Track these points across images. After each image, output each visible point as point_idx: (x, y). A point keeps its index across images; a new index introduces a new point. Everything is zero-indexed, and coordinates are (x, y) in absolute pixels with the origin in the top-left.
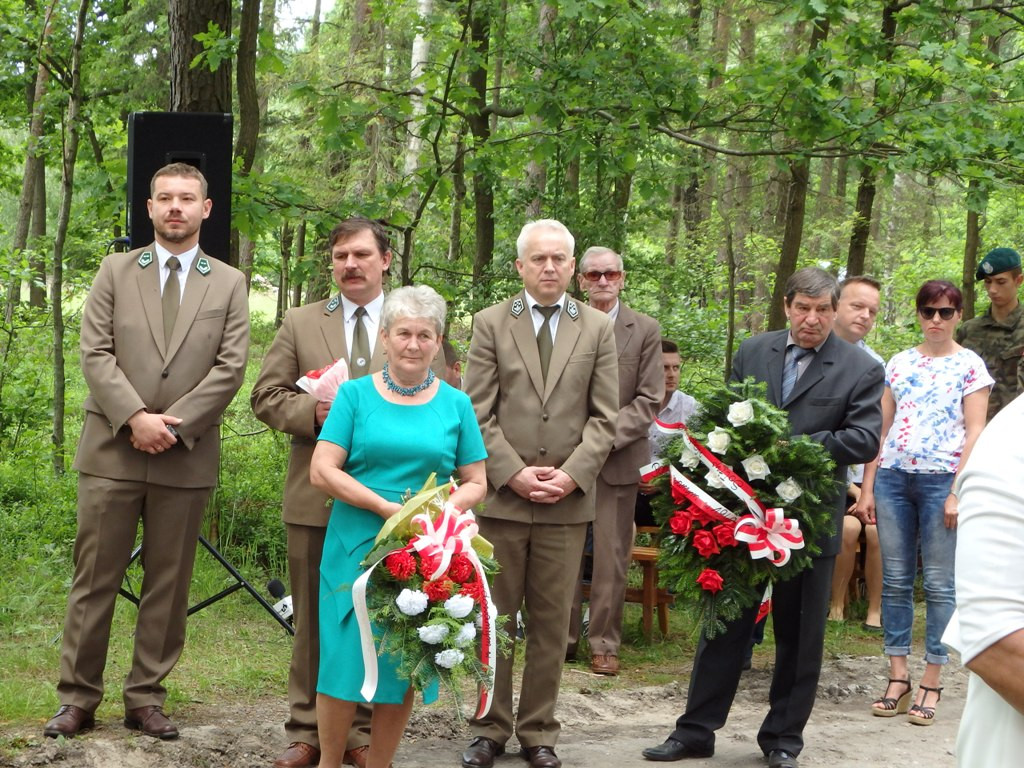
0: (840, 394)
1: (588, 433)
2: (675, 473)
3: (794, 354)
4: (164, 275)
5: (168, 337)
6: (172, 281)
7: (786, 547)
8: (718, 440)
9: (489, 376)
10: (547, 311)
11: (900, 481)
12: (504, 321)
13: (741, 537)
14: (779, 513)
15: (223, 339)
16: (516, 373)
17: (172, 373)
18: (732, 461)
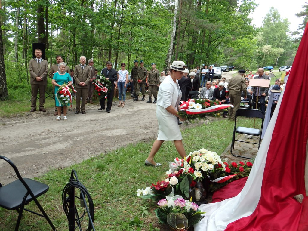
0: (113, 75)
1: (87, 79)
3: (108, 70)
4: (38, 61)
5: (39, 68)
6: (39, 62)
7: (106, 91)
8: (99, 80)
9: (76, 72)
10: (83, 66)
11: (120, 83)
12: (78, 67)
13: (102, 90)
14: (105, 87)
15: (46, 68)
16: (79, 72)
17: (40, 72)
18: (101, 82)
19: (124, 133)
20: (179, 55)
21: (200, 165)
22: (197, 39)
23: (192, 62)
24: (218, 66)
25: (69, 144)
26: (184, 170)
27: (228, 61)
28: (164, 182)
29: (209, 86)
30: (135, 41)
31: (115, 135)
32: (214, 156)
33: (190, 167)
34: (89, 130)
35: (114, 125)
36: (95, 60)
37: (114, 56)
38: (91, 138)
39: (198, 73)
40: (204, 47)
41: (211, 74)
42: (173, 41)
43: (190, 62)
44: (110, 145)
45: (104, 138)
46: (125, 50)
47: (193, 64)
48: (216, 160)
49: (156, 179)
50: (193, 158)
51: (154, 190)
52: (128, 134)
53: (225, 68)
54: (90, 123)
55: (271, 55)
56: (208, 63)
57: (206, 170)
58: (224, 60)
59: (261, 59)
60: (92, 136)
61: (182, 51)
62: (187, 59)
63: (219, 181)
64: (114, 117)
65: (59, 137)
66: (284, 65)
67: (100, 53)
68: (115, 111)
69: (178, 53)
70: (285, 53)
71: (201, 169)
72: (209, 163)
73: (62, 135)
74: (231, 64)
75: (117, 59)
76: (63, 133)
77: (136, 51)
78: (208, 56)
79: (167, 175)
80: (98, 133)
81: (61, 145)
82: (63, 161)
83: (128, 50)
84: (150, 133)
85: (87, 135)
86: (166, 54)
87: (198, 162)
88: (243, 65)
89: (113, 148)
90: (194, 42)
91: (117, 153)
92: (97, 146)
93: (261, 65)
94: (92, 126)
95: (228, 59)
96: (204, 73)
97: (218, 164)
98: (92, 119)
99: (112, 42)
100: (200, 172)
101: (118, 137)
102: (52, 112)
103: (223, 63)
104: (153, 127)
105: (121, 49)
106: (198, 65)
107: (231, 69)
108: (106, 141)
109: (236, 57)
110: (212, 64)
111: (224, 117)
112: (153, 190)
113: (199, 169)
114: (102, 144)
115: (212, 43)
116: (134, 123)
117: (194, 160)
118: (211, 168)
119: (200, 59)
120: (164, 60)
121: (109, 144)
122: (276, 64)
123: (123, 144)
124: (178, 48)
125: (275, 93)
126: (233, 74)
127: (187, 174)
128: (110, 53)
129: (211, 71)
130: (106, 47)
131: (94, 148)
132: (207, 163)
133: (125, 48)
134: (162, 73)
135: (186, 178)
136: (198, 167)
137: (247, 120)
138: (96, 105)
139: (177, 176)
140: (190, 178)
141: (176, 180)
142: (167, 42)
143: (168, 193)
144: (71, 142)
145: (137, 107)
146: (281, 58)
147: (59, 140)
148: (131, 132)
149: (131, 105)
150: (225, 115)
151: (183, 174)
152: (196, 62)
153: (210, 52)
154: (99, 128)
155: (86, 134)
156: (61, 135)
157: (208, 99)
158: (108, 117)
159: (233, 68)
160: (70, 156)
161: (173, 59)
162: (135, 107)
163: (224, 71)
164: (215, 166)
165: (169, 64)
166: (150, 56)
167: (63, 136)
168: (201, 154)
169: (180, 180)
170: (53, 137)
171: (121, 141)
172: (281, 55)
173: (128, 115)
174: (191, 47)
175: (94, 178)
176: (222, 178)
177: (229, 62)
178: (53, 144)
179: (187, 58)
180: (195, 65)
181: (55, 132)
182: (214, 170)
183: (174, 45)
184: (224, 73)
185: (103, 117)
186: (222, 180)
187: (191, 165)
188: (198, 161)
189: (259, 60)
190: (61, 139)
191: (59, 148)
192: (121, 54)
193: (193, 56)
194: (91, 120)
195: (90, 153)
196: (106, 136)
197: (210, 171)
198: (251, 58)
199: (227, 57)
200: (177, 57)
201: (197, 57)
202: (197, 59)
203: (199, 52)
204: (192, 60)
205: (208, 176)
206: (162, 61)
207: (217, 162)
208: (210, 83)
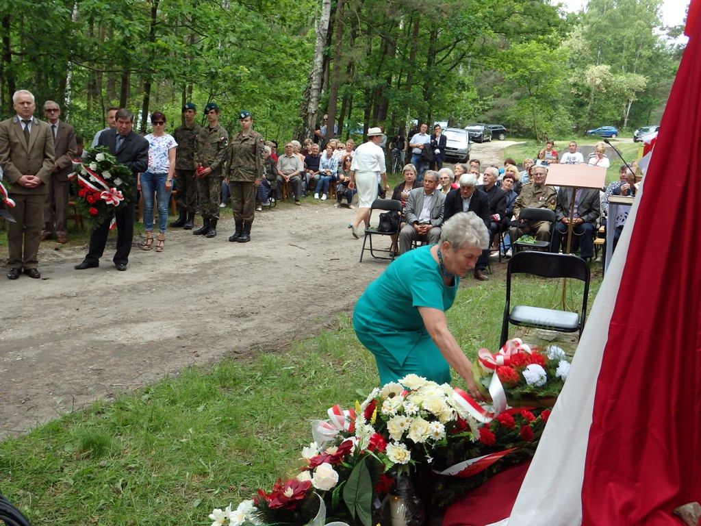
0: (135, 150)
1: (45, 164)
2: (79, 176)
3: (119, 137)
7: (118, 200)
8: (93, 166)
9: (6, 144)
10: (27, 122)
12: (11, 125)
13: (103, 197)
14: (115, 189)
16: (17, 143)
18: (98, 173)
19: (171, 332)
20: (341, 91)
21: (402, 425)
22: (394, 44)
23: (380, 112)
24: (459, 125)
26: (355, 442)
27: (487, 111)
28: (295, 485)
29: (431, 185)
30: (206, 47)
31: (142, 342)
32: (446, 395)
33: (373, 431)
34: (57, 327)
35: (139, 309)
36: (77, 104)
37: (139, 93)
38: (64, 354)
40: (414, 66)
41: (437, 151)
42: (321, 49)
43: (374, 111)
44: (127, 373)
45: (106, 353)
46: (174, 72)
47: (384, 117)
48: (452, 410)
49: (270, 476)
50: (384, 404)
51: (265, 510)
52: (186, 337)
53: (479, 131)
54: (61, 305)
55: (611, 94)
56: (429, 116)
57: (423, 440)
58: (476, 106)
59: (581, 105)
60: (67, 346)
61: (350, 80)
62: (365, 104)
63: (461, 473)
64: (140, 283)
66: (647, 125)
67: (91, 83)
68: (141, 263)
69: (337, 87)
70: (651, 87)
71: (407, 437)
72: (431, 418)
74: (497, 119)
75: (146, 100)
77: (209, 78)
78: (427, 96)
79: (306, 460)
80: (86, 337)
83: (184, 74)
84: (253, 332)
85: (51, 344)
86: (303, 88)
87: (397, 416)
88: (530, 121)
89: (137, 381)
90: (385, 52)
91: (147, 396)
92: (83, 379)
93: (581, 122)
94: (67, 313)
95: (488, 105)
96: (418, 147)
97: (456, 419)
98: (67, 290)
99: (133, 48)
100: (404, 446)
101: (151, 346)
103: (473, 117)
104: (263, 311)
105: (162, 70)
106: (398, 121)
107: (496, 135)
108: (112, 360)
109: (511, 99)
110: (439, 118)
111: (477, 277)
113: (400, 437)
114: (99, 372)
115: (439, 57)
116: (205, 301)
117: (384, 411)
118: (437, 434)
119: (404, 105)
120: (297, 107)
121: (121, 369)
122: (626, 120)
123: (166, 369)
124: (337, 68)
125: (621, 206)
126: (502, 149)
127: (365, 453)
128: (125, 82)
129: (438, 139)
130: (111, 64)
131: (74, 384)
132: (425, 419)
133: (175, 68)
134: (290, 144)
135: (361, 466)
136: (397, 431)
137: (544, 286)
138: (81, 247)
139: (334, 461)
140: (373, 467)
141: (333, 475)
142: (303, 51)
143: (307, 518)
145: (213, 251)
146: (638, 102)
148: (195, 329)
149: (193, 247)
150: (479, 271)
151: (352, 454)
152: (394, 113)
153: (435, 83)
154: (89, 321)
155: (49, 341)
157: (430, 224)
158: (118, 284)
159: (503, 132)
161: (323, 104)
162: (206, 252)
163: (478, 140)
164: (448, 426)
165: (310, 117)
166: (252, 91)
168: (408, 391)
169: (344, 475)
171: (162, 357)
172: (638, 94)
173: (183, 275)
174: (377, 68)
175: (72, 482)
176: (470, 462)
177: (490, 113)
179: (367, 102)
182: (445, 439)
183: (326, 59)
184: (475, 145)
185: (104, 286)
186: (469, 469)
187: (376, 427)
188: (400, 413)
189: (577, 108)
192: (160, 86)
193: (384, 95)
194: (63, 296)
195: (58, 402)
196: (114, 346)
197: (432, 441)
198: (553, 103)
199: (484, 98)
200: (336, 97)
201: (395, 97)
202: (395, 103)
203: (401, 82)
204: (381, 108)
205: (428, 458)
206: (290, 108)
207: (455, 413)
208: (433, 178)
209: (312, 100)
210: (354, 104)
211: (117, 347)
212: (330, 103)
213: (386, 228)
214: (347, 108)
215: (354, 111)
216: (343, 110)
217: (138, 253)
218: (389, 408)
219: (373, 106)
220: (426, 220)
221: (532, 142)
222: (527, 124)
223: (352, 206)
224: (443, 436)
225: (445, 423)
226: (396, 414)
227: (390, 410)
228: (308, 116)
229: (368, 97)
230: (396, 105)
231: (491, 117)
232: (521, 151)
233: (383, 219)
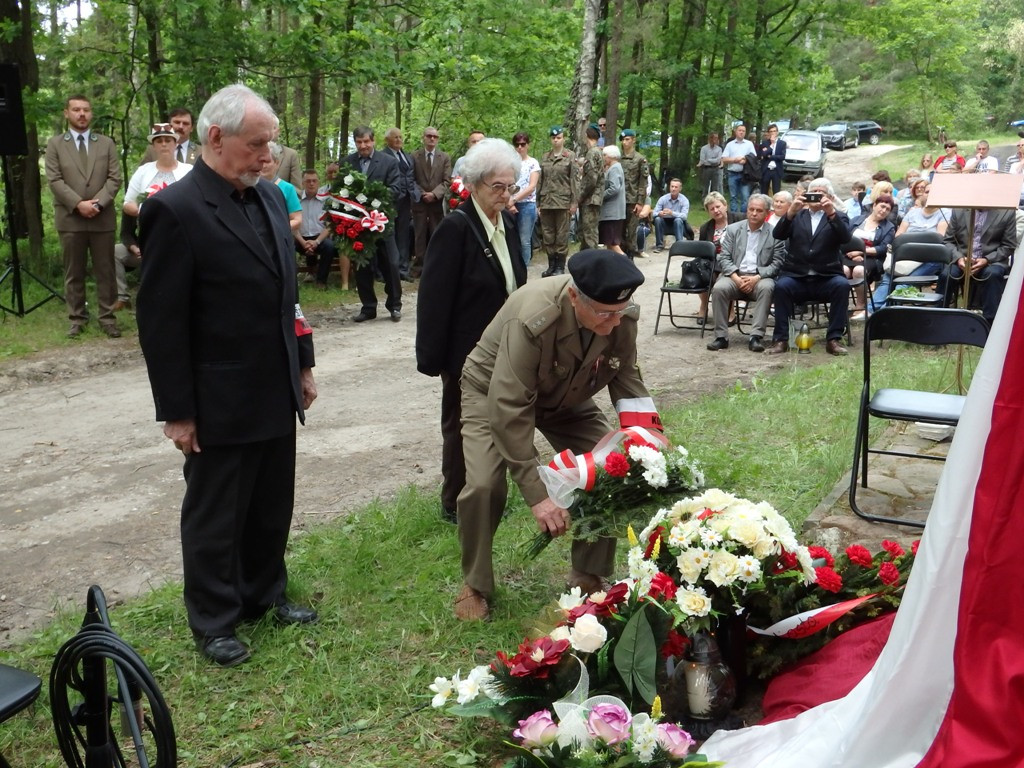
4: (77, 143)
6: (82, 145)
17: (91, 184)
19: (386, 440)
20: (625, 85)
21: (698, 561)
22: (703, 10)
23: (685, 113)
24: (807, 125)
25: (142, 501)
26: (631, 585)
27: (850, 101)
28: (547, 644)
29: (760, 216)
31: (344, 454)
32: (765, 519)
33: (656, 570)
35: (341, 410)
37: (337, 105)
39: (715, 160)
40: (734, 41)
41: (772, 165)
42: (593, 25)
43: (676, 112)
46: (377, 73)
47: (691, 120)
48: (773, 539)
50: (672, 531)
51: (505, 679)
52: (404, 446)
53: (838, 133)
56: (760, 114)
57: (729, 582)
58: (833, 95)
59: (1001, 83)
61: (636, 67)
62: (662, 102)
64: (341, 373)
65: (100, 473)
67: (272, 97)
68: (344, 346)
69: (619, 77)
71: (706, 578)
72: (742, 550)
73: (110, 463)
74: (868, 114)
75: (346, 114)
76: (115, 453)
77: (429, 76)
78: (755, 84)
79: (562, 613)
81: (107, 506)
82: (117, 575)
83: (393, 74)
86: (569, 84)
87: (692, 549)
88: (918, 113)
89: (338, 507)
90: (690, 23)
91: (349, 527)
95: (852, 93)
96: (737, 162)
97: (779, 552)
99: (318, 43)
100: (701, 590)
101: (358, 460)
102: (65, 366)
103: (828, 112)
105: (362, 71)
106: (713, 126)
107: (865, 137)
109: (888, 81)
110: (775, 116)
112: (498, 677)
113: (697, 578)
116: (432, 395)
118: (749, 573)
119: (721, 100)
123: (377, 491)
124: (619, 51)
126: (875, 159)
127: (646, 600)
128: (314, 90)
129: (773, 147)
132: (734, 553)
133: (379, 67)
135: (639, 619)
136: (691, 570)
139: (601, 612)
140: (658, 621)
141: (598, 632)
142: (568, 29)
143: (562, 690)
144: (152, 492)
147: (99, 485)
148: (417, 436)
150: (833, 342)
151: (626, 602)
152: (706, 113)
153: (767, 64)
156: (106, 462)
157: (758, 273)
159: (876, 132)
160: (148, 551)
161: (599, 105)
163: (836, 146)
164: (768, 565)
165: (580, 126)
166: (492, 94)
167: (114, 467)
168: (709, 514)
169: (614, 632)
170: (71, 474)
171: (372, 474)
173: (401, 361)
174: (678, 46)
177: (855, 105)
178: (73, 503)
179: (665, 98)
180: (700, 128)
181: (82, 453)
182: (761, 580)
183: (602, 39)
184: (832, 154)
187: (660, 563)
188: (694, 544)
189: (994, 89)
190: (109, 479)
191: (101, 521)
192: (367, 95)
193: (689, 86)
196: (306, 460)
197: (743, 584)
198: (955, 84)
199: (846, 83)
200: (616, 94)
201: (706, 88)
202: (706, 97)
203: (715, 65)
204: (686, 106)
205: (737, 608)
206: (550, 115)
207: (778, 544)
208: (763, 205)
209: (582, 101)
210: (645, 103)
211: (310, 462)
212: (609, 103)
213: (692, 283)
214: (635, 110)
215: (646, 113)
216: (629, 112)
217: (339, 332)
218: (679, 537)
219: (673, 106)
220: (752, 268)
221: (922, 145)
222: (914, 117)
223: (644, 254)
224: (758, 577)
225: (762, 558)
226: (690, 546)
227: (681, 540)
228: (576, 124)
229: (666, 91)
230: (708, 100)
231: (858, 111)
232: (905, 160)
233: (687, 269)
